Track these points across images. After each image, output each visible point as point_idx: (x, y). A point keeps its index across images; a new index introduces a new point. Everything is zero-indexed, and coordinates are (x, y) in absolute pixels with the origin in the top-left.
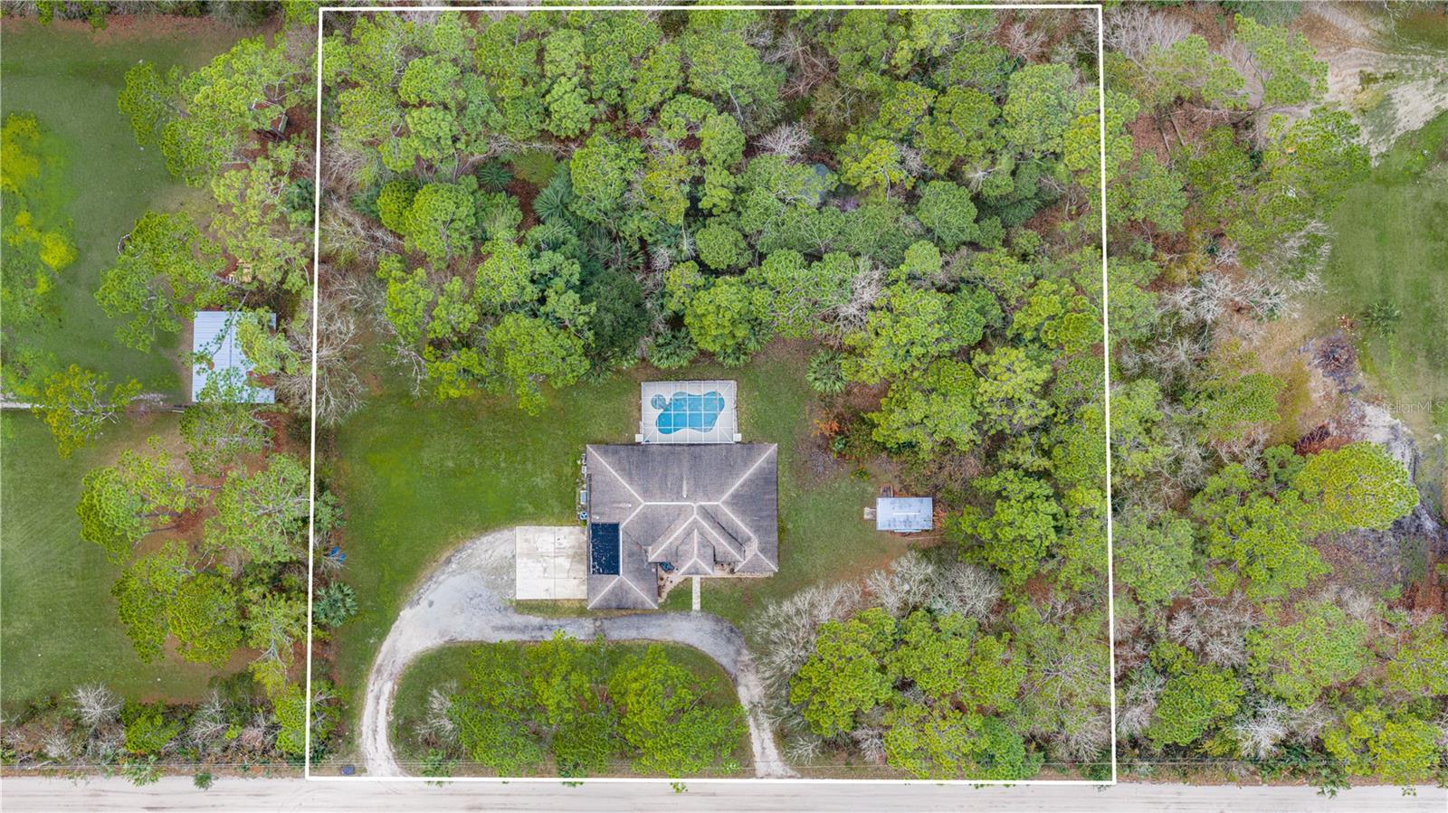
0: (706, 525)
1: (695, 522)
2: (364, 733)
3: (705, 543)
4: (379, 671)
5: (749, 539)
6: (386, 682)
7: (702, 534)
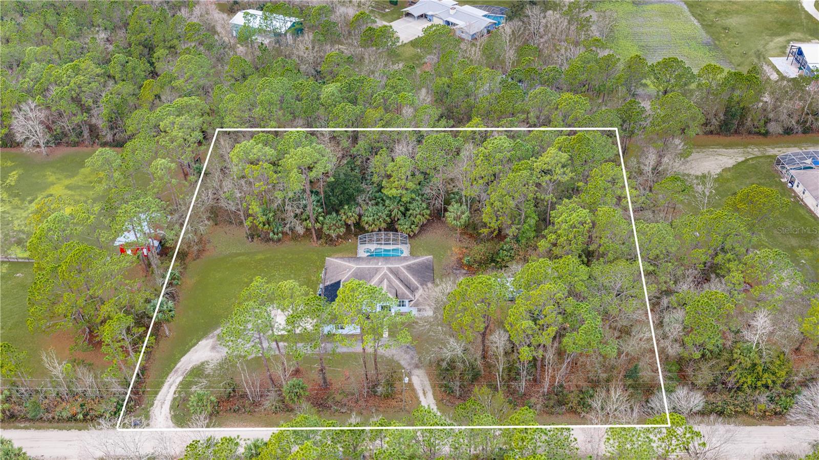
0: (392, 276)
1: (385, 274)
2: (155, 405)
3: (390, 285)
4: (176, 371)
5: (417, 288)
6: (179, 376)
7: (389, 281)
